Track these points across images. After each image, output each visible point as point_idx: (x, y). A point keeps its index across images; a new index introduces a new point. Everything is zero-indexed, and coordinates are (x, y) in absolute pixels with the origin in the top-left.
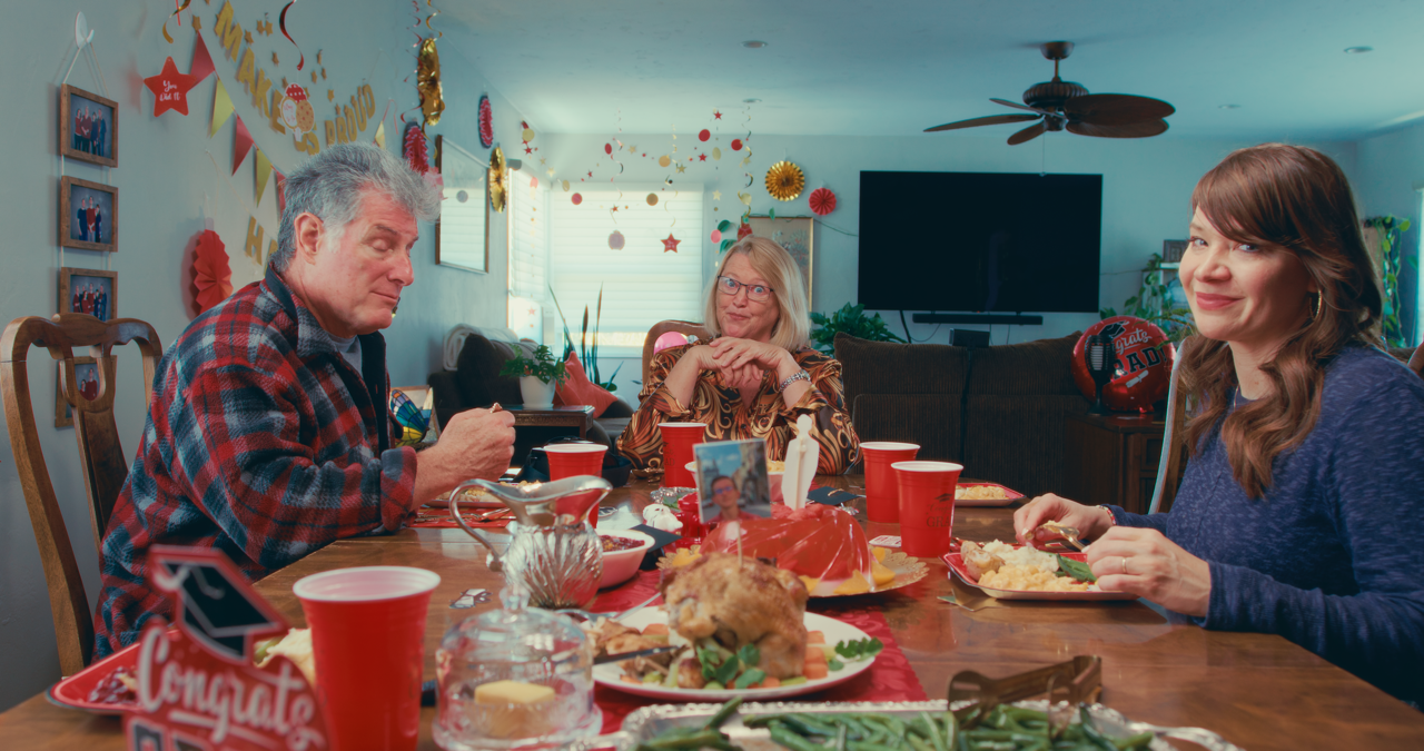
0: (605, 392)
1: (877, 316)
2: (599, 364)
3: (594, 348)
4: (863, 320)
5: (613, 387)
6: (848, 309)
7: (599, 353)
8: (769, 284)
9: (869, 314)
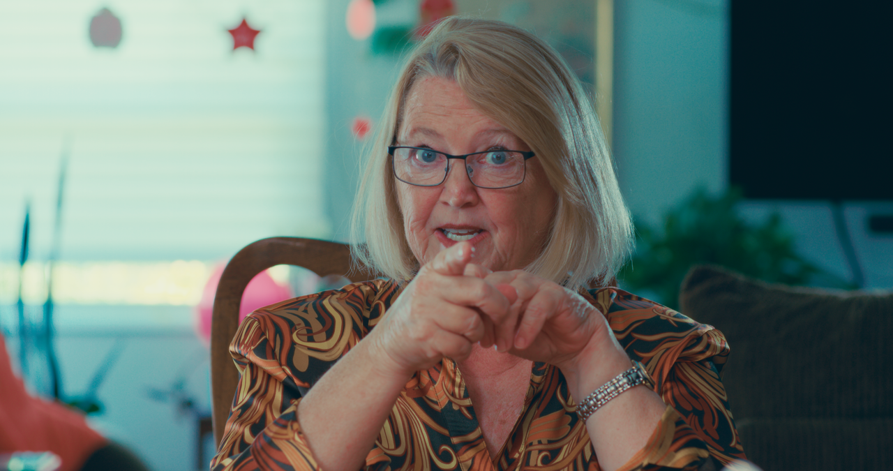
0: (73, 417)
1: (775, 221)
2: (64, 349)
3: (49, 306)
4: (739, 229)
5: (92, 407)
6: (700, 201)
7: (61, 320)
8: (520, 141)
9: (754, 213)
